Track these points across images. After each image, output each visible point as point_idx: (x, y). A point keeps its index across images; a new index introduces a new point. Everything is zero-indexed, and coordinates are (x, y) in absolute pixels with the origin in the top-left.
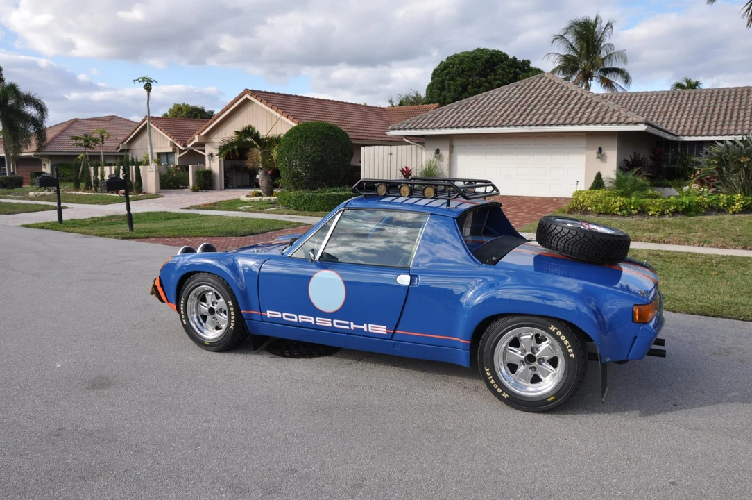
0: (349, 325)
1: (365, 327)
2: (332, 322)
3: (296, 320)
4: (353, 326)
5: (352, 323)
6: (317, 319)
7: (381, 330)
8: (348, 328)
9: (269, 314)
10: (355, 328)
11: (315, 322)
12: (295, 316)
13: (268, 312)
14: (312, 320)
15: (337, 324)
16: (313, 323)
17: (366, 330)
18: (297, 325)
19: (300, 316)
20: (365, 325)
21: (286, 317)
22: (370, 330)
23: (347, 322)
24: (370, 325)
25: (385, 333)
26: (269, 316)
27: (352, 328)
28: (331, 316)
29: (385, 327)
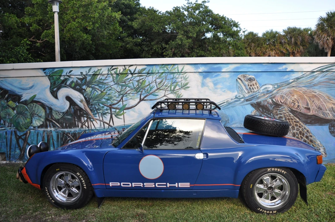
0: (166, 185)
1: (176, 185)
2: (155, 185)
3: (130, 186)
4: (168, 185)
5: (168, 184)
6: (145, 184)
7: (187, 185)
8: (165, 186)
9: (111, 184)
10: (169, 186)
11: (144, 185)
12: (130, 184)
13: (110, 183)
14: (141, 185)
15: (158, 185)
16: (142, 186)
17: (177, 186)
18: (132, 188)
19: (133, 184)
20: (177, 184)
21: (123, 184)
22: (179, 186)
23: (165, 183)
24: (179, 184)
25: (189, 186)
26: (111, 185)
27: (168, 186)
28: (155, 181)
29: (189, 183)
